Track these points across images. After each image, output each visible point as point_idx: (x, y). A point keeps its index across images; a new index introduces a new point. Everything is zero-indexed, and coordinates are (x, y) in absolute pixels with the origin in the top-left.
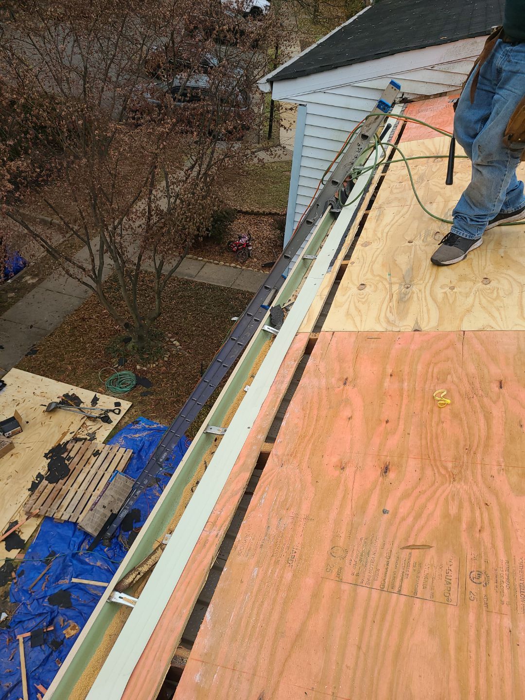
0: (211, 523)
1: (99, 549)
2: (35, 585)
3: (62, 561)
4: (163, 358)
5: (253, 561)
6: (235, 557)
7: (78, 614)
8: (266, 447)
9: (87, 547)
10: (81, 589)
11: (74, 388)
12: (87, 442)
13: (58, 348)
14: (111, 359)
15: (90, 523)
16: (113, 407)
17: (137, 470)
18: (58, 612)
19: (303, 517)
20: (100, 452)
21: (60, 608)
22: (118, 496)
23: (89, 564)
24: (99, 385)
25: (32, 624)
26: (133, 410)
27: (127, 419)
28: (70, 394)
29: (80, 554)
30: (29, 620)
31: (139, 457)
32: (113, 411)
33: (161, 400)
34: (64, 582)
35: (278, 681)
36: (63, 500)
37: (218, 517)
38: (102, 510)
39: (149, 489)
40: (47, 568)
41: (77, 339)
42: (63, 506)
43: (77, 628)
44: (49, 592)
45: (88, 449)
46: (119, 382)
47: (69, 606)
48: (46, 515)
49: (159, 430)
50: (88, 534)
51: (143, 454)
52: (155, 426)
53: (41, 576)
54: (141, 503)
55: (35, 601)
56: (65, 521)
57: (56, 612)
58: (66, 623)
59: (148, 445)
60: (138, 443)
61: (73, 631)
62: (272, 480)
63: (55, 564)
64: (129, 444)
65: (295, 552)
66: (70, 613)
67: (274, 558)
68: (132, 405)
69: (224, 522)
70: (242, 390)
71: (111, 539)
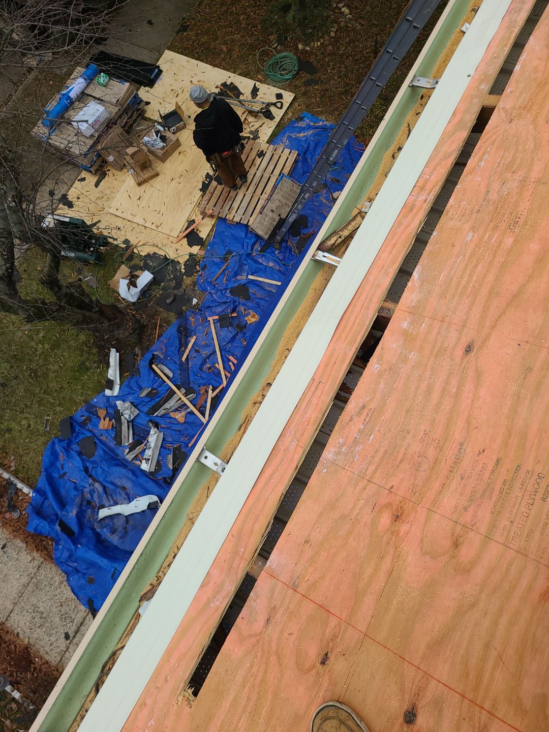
0: (419, 187)
1: (270, 251)
2: (217, 278)
3: (238, 260)
4: (330, 33)
5: (467, 226)
6: (446, 222)
7: (256, 306)
8: (490, 101)
9: (259, 249)
10: (258, 285)
11: (232, 75)
12: (251, 142)
13: (210, 22)
14: (269, 36)
15: (261, 225)
16: (274, 100)
17: (303, 174)
18: (239, 302)
19: (533, 180)
20: (264, 153)
21: (240, 299)
22: (285, 201)
23: (262, 264)
24: (258, 71)
25: (219, 309)
26: (297, 104)
27: (290, 114)
28: (228, 83)
29: (254, 254)
30: (216, 306)
31: (305, 159)
32: (275, 104)
33: (327, 90)
34: (242, 278)
35: (490, 333)
36: (233, 202)
37: (427, 181)
38: (271, 214)
39: (315, 195)
40: (226, 264)
41: (228, 9)
42: (233, 208)
43: (256, 316)
44: (230, 285)
45: (252, 149)
46: (280, 68)
47: (248, 298)
48: (219, 216)
49: (324, 129)
50: (260, 237)
51: (308, 156)
52: (321, 123)
53: (221, 271)
54: (309, 209)
55: (219, 292)
56: (237, 222)
57: (238, 302)
58: (246, 312)
59: (313, 146)
60: (303, 144)
61: (253, 319)
62: (496, 138)
63: (232, 262)
64: (294, 144)
65: (520, 218)
66: (249, 304)
67: (492, 224)
68: (295, 97)
69: (434, 186)
70: (458, 30)
71: (280, 243)
